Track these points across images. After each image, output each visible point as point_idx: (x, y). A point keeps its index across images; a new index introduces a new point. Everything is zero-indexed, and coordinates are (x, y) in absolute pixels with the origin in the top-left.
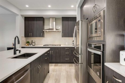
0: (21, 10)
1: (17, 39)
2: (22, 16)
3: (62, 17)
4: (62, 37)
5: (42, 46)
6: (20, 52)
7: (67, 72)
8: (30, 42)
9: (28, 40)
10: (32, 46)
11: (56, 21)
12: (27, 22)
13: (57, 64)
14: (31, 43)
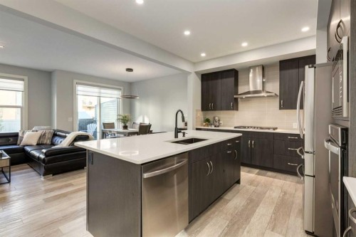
0: (194, 64)
1: (180, 114)
2: (196, 73)
3: (280, 61)
4: (280, 108)
5: (232, 129)
6: (184, 136)
7: (285, 193)
8: (211, 119)
9: (207, 117)
10: (213, 127)
11: (266, 73)
12: (205, 83)
13: (264, 172)
14: (212, 122)
